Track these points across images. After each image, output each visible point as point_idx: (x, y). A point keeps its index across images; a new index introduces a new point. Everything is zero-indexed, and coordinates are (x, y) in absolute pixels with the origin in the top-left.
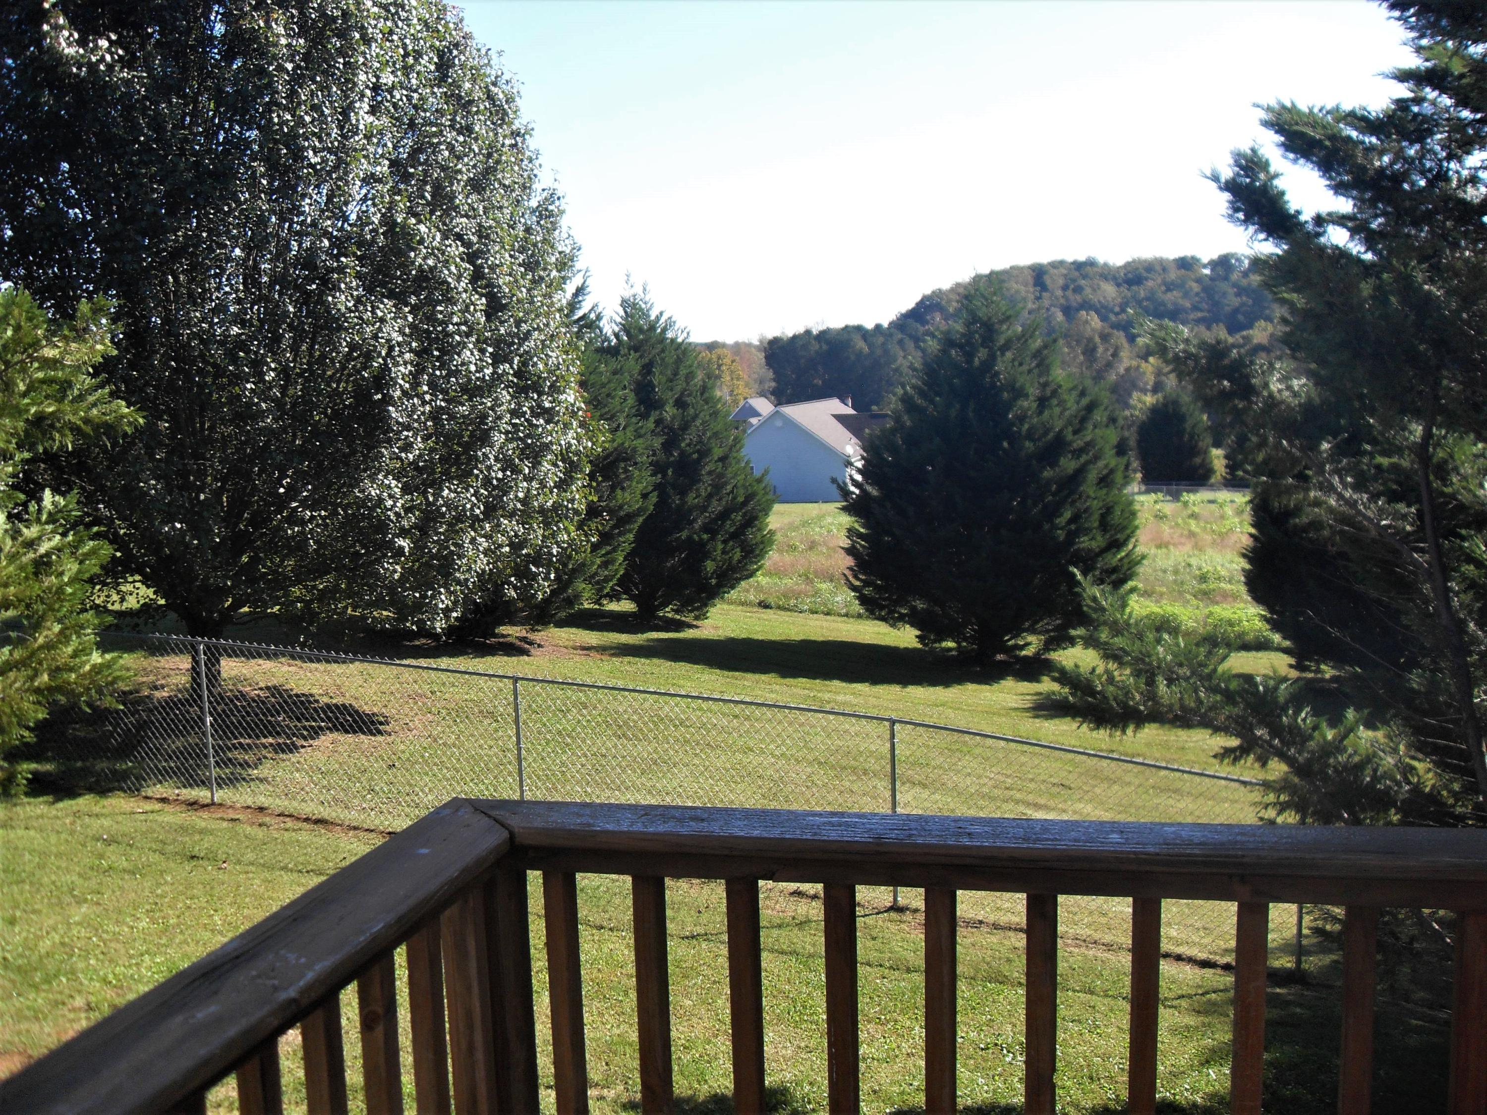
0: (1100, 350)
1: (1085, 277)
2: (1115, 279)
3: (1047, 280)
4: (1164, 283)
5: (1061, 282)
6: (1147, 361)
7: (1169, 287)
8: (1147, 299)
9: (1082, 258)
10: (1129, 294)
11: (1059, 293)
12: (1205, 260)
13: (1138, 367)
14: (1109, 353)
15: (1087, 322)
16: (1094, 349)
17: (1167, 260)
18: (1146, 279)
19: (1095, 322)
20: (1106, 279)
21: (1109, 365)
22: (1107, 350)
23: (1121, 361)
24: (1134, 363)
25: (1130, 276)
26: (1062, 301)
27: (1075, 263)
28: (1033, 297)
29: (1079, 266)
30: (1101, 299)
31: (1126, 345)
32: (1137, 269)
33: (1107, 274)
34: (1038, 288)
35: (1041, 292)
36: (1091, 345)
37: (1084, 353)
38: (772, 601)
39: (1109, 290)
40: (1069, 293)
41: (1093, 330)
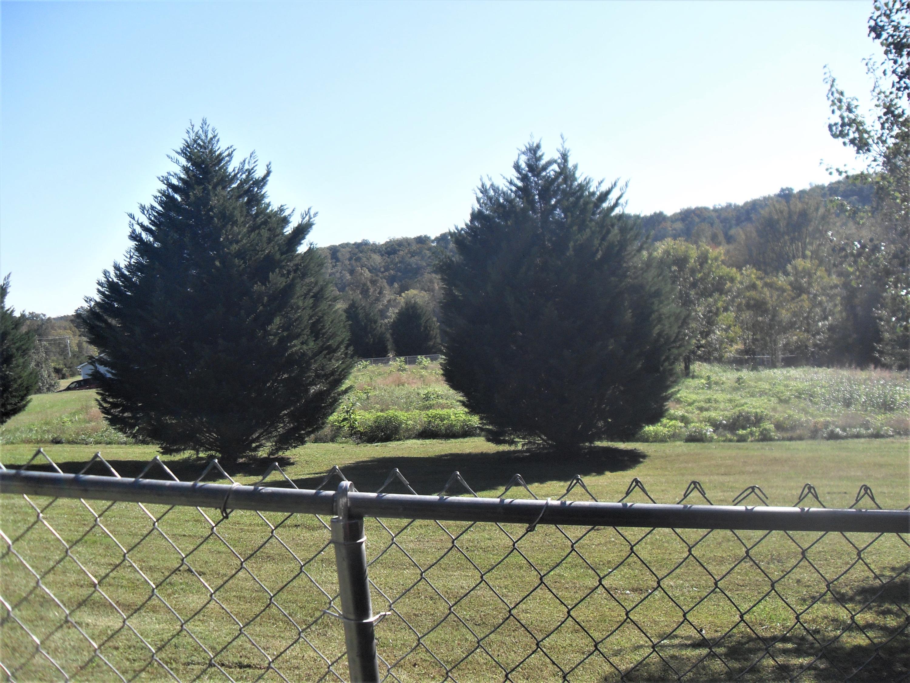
0: (371, 290)
1: (361, 252)
2: (380, 252)
3: (339, 255)
4: (409, 252)
5: (348, 256)
6: (400, 296)
7: (413, 254)
8: (400, 262)
9: (359, 241)
10: (389, 260)
11: (347, 262)
12: (433, 238)
13: (395, 299)
14: (377, 292)
15: (361, 274)
16: (367, 290)
17: (411, 239)
18: (399, 251)
19: (367, 274)
20: (375, 252)
21: (377, 300)
22: (376, 290)
23: (384, 296)
24: (393, 297)
25: (389, 249)
26: (349, 267)
27: (355, 244)
28: (331, 265)
29: (357, 246)
30: (372, 264)
31: (387, 287)
32: (393, 245)
33: (375, 249)
34: (334, 260)
35: (336, 262)
36: (365, 288)
37: (361, 293)
38: (64, 438)
39: (377, 258)
40: (353, 262)
41: (366, 278)
